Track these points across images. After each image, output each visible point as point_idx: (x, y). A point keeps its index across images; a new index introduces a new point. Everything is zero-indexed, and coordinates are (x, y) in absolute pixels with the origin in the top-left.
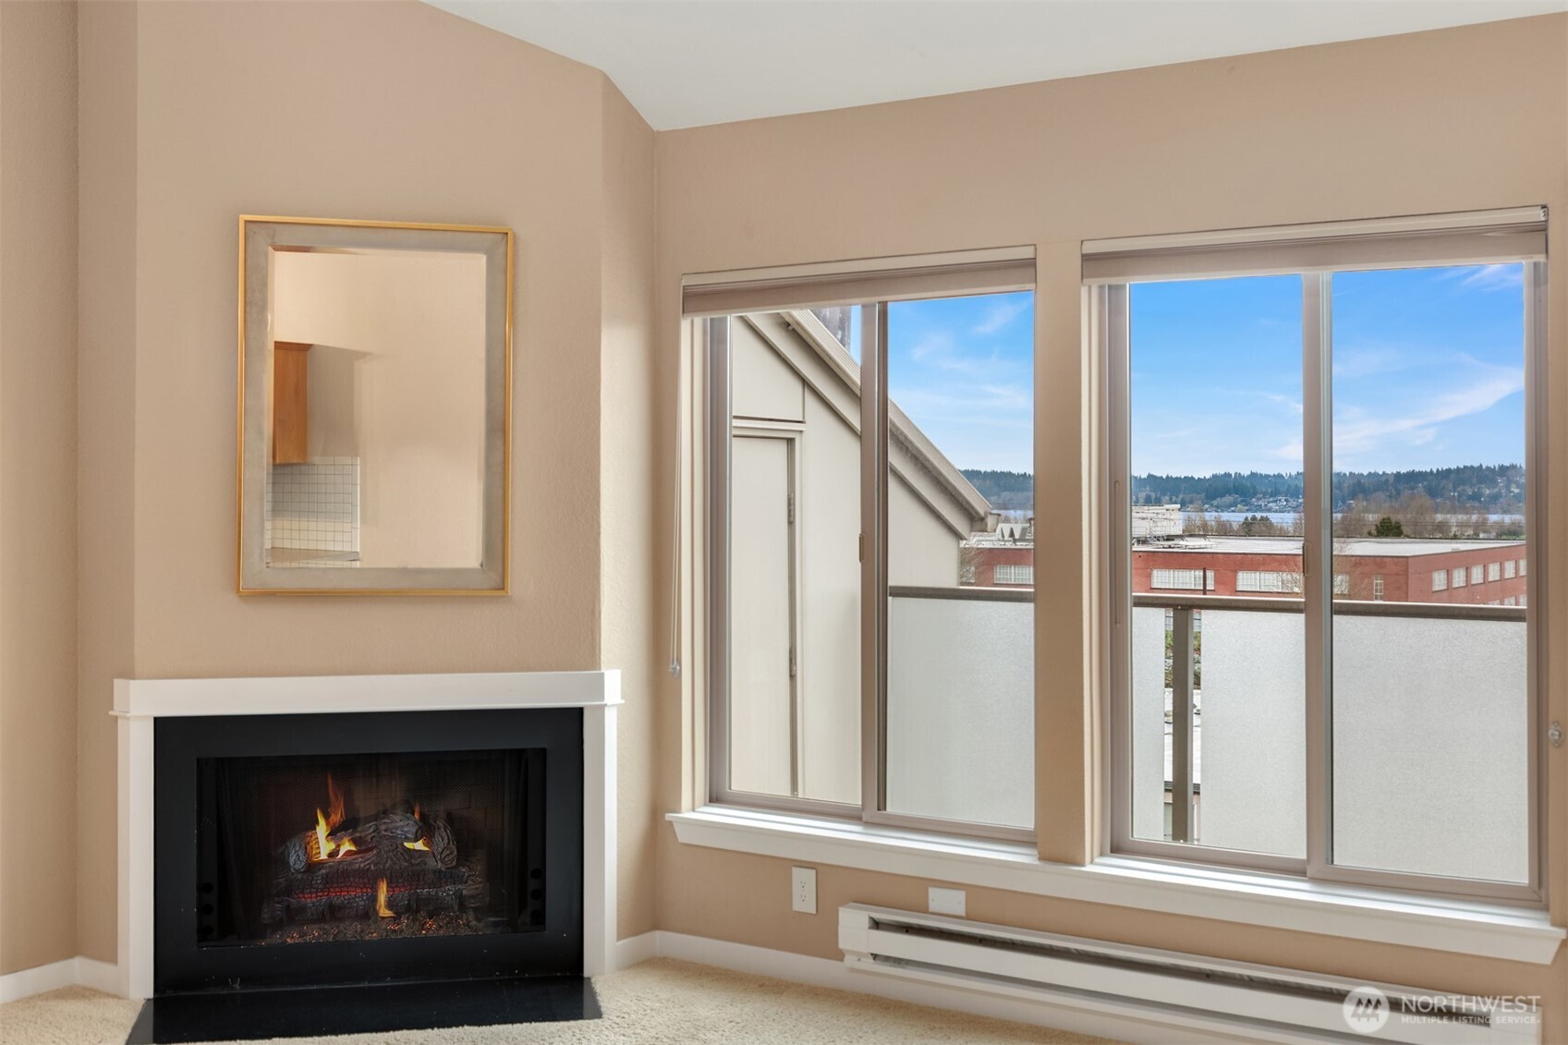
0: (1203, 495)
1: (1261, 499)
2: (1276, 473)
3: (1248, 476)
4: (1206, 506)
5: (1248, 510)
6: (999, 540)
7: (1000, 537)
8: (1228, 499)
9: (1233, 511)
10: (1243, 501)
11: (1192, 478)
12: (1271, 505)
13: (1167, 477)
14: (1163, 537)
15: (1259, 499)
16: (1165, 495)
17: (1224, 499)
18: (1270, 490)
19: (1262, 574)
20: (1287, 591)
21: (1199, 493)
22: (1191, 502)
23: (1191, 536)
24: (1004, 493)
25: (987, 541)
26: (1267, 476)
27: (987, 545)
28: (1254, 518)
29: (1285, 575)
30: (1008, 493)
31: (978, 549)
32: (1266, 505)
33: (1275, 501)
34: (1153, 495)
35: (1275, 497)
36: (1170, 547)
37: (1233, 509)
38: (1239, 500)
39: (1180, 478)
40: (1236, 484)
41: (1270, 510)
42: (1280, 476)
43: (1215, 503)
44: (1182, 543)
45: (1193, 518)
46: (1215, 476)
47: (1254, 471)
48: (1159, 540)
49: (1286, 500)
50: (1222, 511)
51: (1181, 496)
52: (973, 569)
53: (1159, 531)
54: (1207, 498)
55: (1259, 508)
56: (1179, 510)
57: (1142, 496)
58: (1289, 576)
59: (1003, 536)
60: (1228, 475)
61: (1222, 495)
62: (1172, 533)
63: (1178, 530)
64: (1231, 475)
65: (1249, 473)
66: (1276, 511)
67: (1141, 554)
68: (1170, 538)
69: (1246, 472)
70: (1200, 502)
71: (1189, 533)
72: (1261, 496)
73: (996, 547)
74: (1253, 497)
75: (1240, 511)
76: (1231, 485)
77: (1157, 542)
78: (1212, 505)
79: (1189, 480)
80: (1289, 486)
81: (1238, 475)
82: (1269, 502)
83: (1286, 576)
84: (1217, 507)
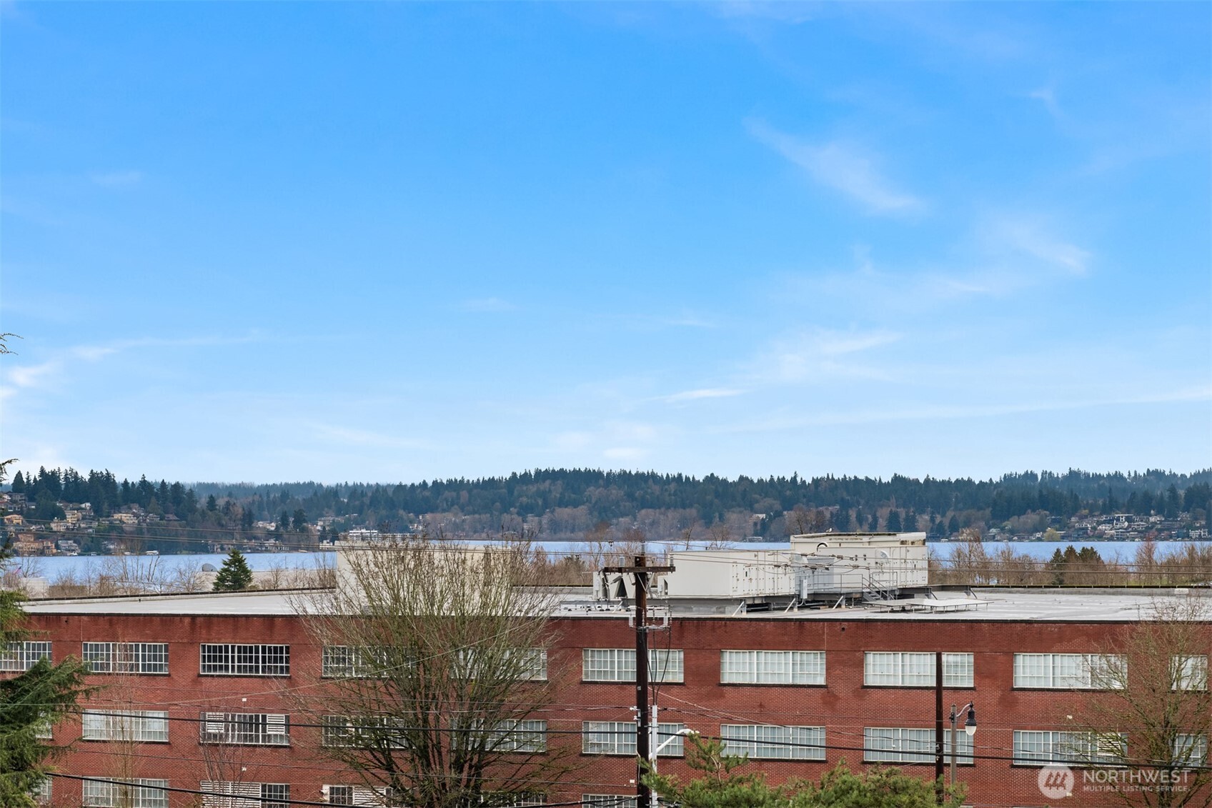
0: (988, 511)
1: (1086, 517)
2: (1112, 472)
3: (1064, 477)
4: (993, 531)
5: (1063, 538)
6: (598, 601)
7: (601, 595)
8: (1031, 518)
9: (1039, 540)
10: (1054, 521)
11: (970, 481)
12: (1102, 527)
13: (927, 480)
14: (892, 591)
15: (1082, 518)
16: (922, 512)
17: (1023, 518)
18: (1100, 502)
19: (1058, 658)
20: (1098, 687)
21: (980, 509)
22: (967, 524)
23: (944, 588)
24: (643, 511)
25: (576, 603)
26: (1098, 477)
27: (578, 612)
28: (1071, 551)
29: (1096, 659)
30: (650, 510)
31: (552, 619)
32: (1094, 529)
33: (1110, 522)
34: (902, 513)
35: (1108, 513)
36: (904, 610)
37: (1038, 535)
38: (1049, 519)
39: (949, 482)
40: (1045, 492)
41: (1101, 537)
42: (1118, 477)
43: (1008, 525)
44: (927, 602)
45: (967, 551)
46: (1008, 479)
47: (1075, 468)
48: (885, 598)
49: (1128, 519)
50: (1021, 539)
51: (950, 514)
52: (543, 656)
53: (887, 581)
54: (994, 516)
55: (1083, 535)
56: (924, 541)
57: (883, 513)
58: (1104, 660)
59: (606, 593)
60: (1030, 476)
61: (1021, 512)
62: (910, 585)
63: (921, 579)
64: (1036, 476)
65: (1066, 472)
66: (1111, 539)
67: (845, 625)
68: (905, 593)
69: (1060, 470)
70: (982, 524)
71: (942, 582)
72: (1086, 512)
73: (591, 614)
74: (1073, 515)
75: (1051, 539)
76: (1037, 495)
77: (883, 602)
78: (1003, 529)
79: (964, 486)
80: (1134, 494)
81: (1048, 476)
82: (1099, 523)
83: (1097, 661)
84: (1012, 532)
